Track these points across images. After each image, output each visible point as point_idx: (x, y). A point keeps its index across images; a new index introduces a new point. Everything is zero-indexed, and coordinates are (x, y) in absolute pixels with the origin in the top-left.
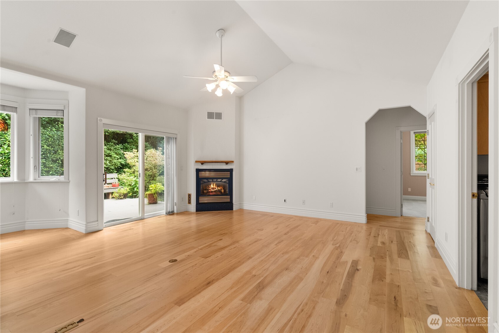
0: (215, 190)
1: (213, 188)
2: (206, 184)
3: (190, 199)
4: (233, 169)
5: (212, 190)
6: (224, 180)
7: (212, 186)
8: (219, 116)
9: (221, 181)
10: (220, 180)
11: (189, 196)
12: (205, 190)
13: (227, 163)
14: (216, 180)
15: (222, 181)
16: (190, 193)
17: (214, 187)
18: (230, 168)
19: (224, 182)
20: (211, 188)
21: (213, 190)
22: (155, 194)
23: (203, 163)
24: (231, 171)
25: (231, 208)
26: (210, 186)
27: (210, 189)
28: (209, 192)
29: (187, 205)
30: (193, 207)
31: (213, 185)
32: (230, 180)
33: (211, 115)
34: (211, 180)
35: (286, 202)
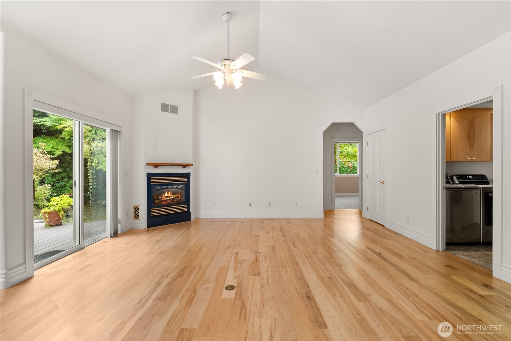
0: (171, 198)
1: (167, 197)
2: (159, 191)
3: (137, 213)
4: (190, 173)
5: (166, 199)
6: (180, 187)
7: (166, 195)
8: (174, 110)
9: (176, 188)
10: (175, 186)
11: (137, 209)
12: (157, 199)
13: (184, 166)
14: (171, 187)
15: (178, 187)
16: (137, 205)
17: (169, 195)
18: (186, 172)
19: (181, 189)
20: (164, 197)
21: (168, 199)
22: (60, 212)
23: (156, 166)
24: (188, 175)
25: (189, 219)
26: (163, 195)
27: (162, 198)
28: (162, 201)
29: (132, 221)
30: (143, 222)
31: (168, 194)
32: (187, 186)
33: (165, 108)
34: (165, 187)
35: (251, 206)
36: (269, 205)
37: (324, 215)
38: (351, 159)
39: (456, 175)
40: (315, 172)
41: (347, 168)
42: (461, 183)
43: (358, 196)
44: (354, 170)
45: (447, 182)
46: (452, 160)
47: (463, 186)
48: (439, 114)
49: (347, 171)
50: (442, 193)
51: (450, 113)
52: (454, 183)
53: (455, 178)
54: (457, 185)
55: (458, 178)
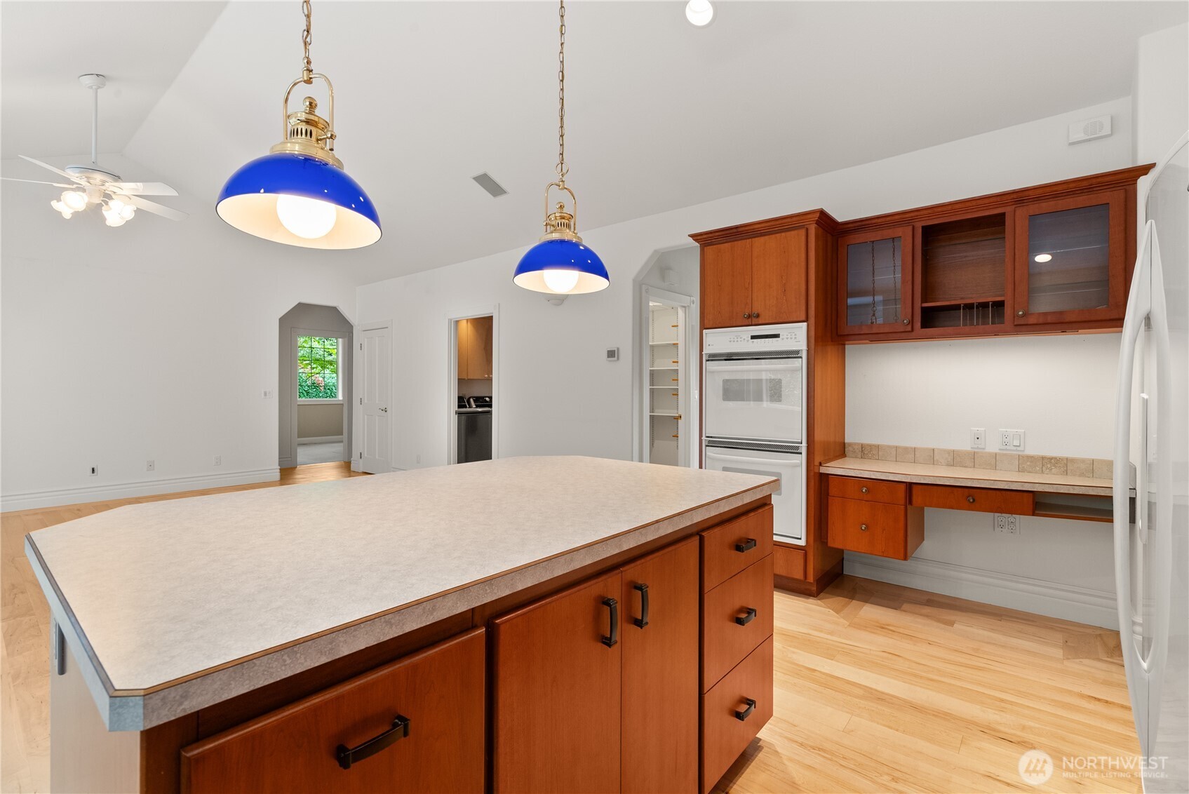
35: (95, 474)
36: (151, 466)
37: (281, 475)
38: (323, 367)
39: (473, 397)
40: (263, 395)
41: (308, 386)
42: (477, 406)
43: (342, 442)
44: (329, 391)
45: (459, 407)
46: (469, 378)
47: (480, 410)
48: (451, 320)
49: (308, 393)
50: (455, 418)
51: (467, 320)
52: (470, 407)
53: (471, 400)
54: (474, 408)
55: (475, 401)
